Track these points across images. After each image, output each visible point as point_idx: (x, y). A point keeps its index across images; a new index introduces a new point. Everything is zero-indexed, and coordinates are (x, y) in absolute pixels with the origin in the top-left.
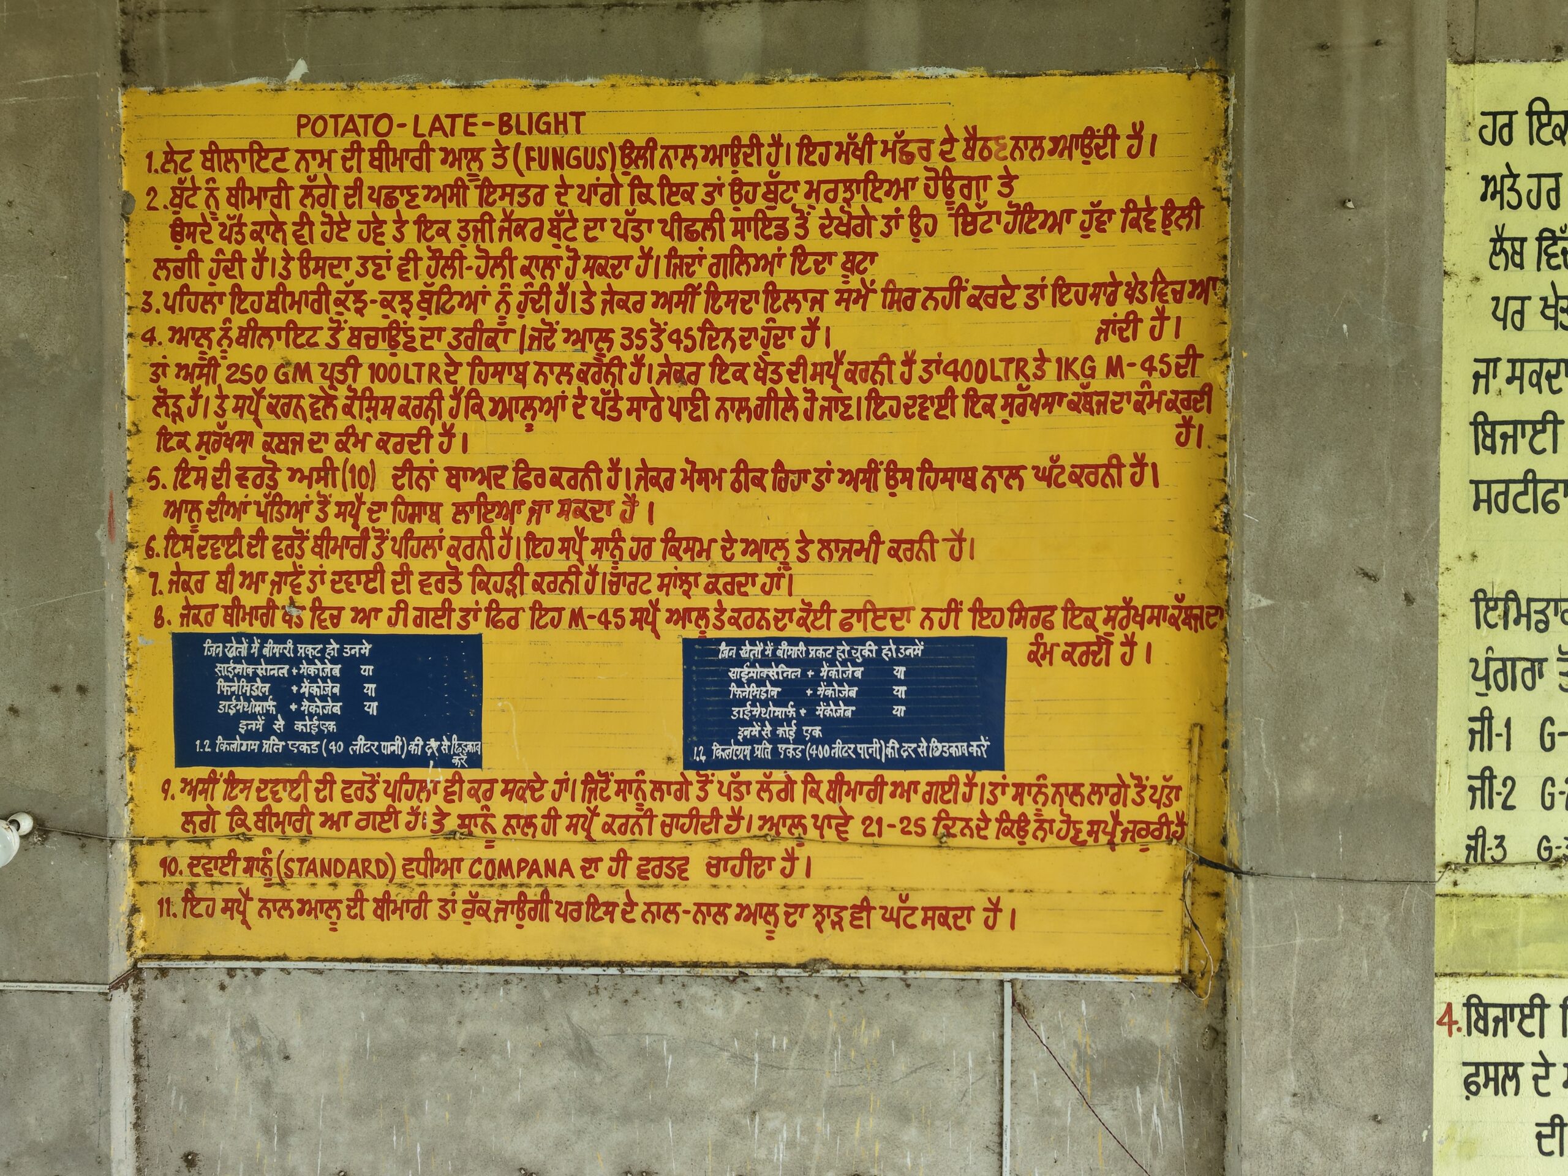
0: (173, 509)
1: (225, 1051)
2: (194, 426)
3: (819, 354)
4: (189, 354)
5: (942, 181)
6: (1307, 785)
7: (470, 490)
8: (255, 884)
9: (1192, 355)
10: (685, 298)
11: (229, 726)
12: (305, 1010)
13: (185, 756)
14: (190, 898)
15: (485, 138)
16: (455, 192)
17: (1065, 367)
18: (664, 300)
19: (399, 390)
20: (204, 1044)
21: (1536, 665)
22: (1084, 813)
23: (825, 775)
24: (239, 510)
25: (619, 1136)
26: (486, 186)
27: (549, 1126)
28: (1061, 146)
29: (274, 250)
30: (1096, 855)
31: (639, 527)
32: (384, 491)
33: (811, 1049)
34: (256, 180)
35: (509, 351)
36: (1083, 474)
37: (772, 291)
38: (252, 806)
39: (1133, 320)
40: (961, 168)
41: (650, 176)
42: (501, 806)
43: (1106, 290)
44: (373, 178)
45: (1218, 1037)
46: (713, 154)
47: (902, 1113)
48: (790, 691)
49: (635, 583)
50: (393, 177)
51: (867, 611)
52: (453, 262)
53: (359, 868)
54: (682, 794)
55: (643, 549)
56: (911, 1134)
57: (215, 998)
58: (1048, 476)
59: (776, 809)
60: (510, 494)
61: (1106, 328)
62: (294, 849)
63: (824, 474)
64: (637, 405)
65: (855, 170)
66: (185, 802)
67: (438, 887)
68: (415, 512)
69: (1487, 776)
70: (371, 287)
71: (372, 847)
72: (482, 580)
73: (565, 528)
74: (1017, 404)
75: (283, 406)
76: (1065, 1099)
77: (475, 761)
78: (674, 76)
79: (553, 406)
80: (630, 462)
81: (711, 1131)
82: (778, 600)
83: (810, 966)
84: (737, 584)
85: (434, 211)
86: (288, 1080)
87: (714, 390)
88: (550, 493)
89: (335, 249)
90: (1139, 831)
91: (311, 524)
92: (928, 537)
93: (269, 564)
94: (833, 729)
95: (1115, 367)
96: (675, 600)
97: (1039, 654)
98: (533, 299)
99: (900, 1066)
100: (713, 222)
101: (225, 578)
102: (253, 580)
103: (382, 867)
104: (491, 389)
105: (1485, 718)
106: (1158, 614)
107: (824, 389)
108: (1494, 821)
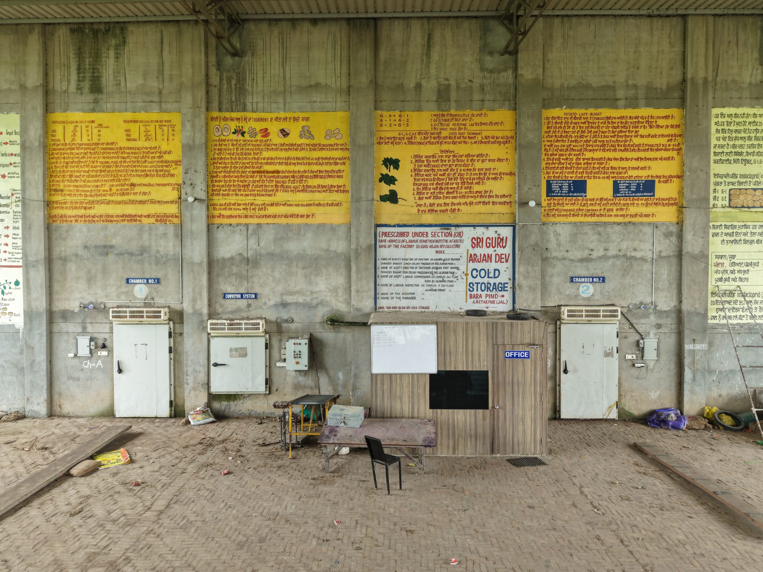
0: (547, 164)
1: (552, 235)
2: (550, 153)
3: (631, 143)
4: (549, 144)
5: (648, 122)
6: (694, 196)
7: (586, 161)
8: (557, 213)
9: (679, 144)
10: (614, 136)
11: (553, 192)
12: (563, 229)
13: (547, 196)
14: (548, 214)
15: (589, 116)
16: (585, 123)
17: (663, 145)
18: (611, 137)
19: (577, 148)
20: (549, 234)
21: (721, 183)
22: (665, 202)
23: (631, 198)
24: (555, 164)
25: (604, 245)
26: (589, 122)
27: (595, 243)
28: (663, 117)
29: (560, 130)
30: (666, 207)
31: (607, 166)
32: (574, 161)
33: (629, 233)
34: (558, 121)
35: (591, 143)
36: (665, 159)
37: (625, 135)
38: (556, 202)
39: (672, 139)
40: (650, 120)
41: (610, 121)
42: (589, 202)
43: (668, 136)
44: (574, 121)
45: (681, 230)
46: (618, 118)
47: (641, 241)
48: (627, 187)
49: (607, 173)
50: (577, 121)
51: (637, 177)
52: (584, 132)
53: (570, 210)
54: (613, 200)
55: (608, 168)
56: (642, 244)
57: (551, 227)
58: (661, 159)
59: (625, 202)
60: (591, 162)
61: (668, 140)
62: (562, 208)
63: (632, 159)
64: (608, 150)
65: (637, 120)
66: (547, 202)
67: (581, 213)
68: (578, 164)
69: (715, 197)
70: (573, 135)
71: (572, 207)
72: (587, 173)
73: (598, 166)
74: (657, 150)
75: (561, 150)
76: (662, 238)
77: (586, 196)
78: (613, 108)
79: (596, 150)
80: (606, 157)
81: (616, 244)
82: (626, 175)
83: (630, 222)
84: (620, 173)
85: (582, 125)
86: (560, 238)
87: (618, 148)
88: (596, 161)
89: (568, 130)
90: (672, 204)
91: (565, 166)
92: (645, 167)
93: (559, 171)
94: (633, 192)
95: (669, 145)
96: (612, 175)
97: (659, 182)
98: (595, 136)
99: (641, 235)
100: (618, 127)
101: (553, 172)
102: (557, 173)
103: (573, 210)
104: (589, 148)
105: (715, 189)
106: (674, 177)
107: (632, 148)
108: (716, 202)
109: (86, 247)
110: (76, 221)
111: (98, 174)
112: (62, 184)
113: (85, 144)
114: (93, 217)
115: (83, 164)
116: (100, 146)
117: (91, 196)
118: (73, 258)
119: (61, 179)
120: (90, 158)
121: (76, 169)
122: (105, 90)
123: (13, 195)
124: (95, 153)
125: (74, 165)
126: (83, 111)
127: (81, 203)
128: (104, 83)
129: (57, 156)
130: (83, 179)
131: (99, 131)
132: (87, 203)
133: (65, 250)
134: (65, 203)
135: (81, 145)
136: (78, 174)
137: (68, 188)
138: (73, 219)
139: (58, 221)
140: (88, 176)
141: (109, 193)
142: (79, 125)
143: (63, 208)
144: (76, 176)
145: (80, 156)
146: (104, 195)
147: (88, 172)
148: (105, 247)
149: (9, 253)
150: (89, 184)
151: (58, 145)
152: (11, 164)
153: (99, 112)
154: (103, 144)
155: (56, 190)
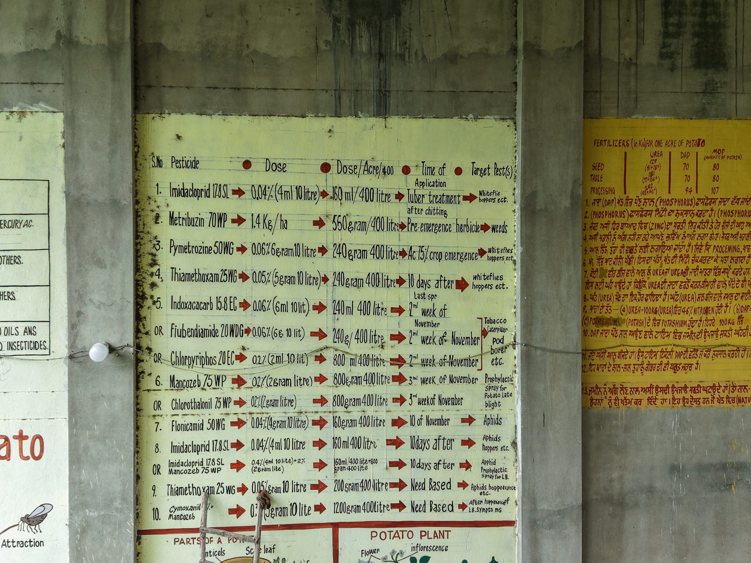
109: (674, 469)
110: (650, 400)
111: (710, 278)
112: (615, 305)
113: (680, 202)
114: (694, 390)
115: (672, 254)
116: (716, 207)
117: (690, 335)
118: (643, 498)
119: (614, 291)
120: (692, 237)
121: (654, 266)
122: (733, 61)
123: (484, 333)
124: (703, 224)
125: (647, 255)
126: (677, 115)
127: (665, 353)
128: (730, 41)
129: (605, 232)
130: (671, 292)
131: (716, 167)
132: (679, 355)
133: (621, 478)
134: (623, 354)
135: (669, 202)
136: (658, 279)
137: (632, 316)
138: (644, 396)
139: (605, 403)
140: (684, 285)
141: (736, 327)
142: (665, 150)
143: (617, 367)
144: (652, 285)
145: (666, 232)
146: (724, 333)
147: (684, 273)
148: (724, 467)
149: (474, 488)
150: (685, 304)
151: (609, 203)
152: (482, 252)
153: (716, 117)
154: (723, 201)
155: (599, 321)
